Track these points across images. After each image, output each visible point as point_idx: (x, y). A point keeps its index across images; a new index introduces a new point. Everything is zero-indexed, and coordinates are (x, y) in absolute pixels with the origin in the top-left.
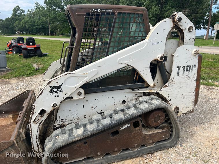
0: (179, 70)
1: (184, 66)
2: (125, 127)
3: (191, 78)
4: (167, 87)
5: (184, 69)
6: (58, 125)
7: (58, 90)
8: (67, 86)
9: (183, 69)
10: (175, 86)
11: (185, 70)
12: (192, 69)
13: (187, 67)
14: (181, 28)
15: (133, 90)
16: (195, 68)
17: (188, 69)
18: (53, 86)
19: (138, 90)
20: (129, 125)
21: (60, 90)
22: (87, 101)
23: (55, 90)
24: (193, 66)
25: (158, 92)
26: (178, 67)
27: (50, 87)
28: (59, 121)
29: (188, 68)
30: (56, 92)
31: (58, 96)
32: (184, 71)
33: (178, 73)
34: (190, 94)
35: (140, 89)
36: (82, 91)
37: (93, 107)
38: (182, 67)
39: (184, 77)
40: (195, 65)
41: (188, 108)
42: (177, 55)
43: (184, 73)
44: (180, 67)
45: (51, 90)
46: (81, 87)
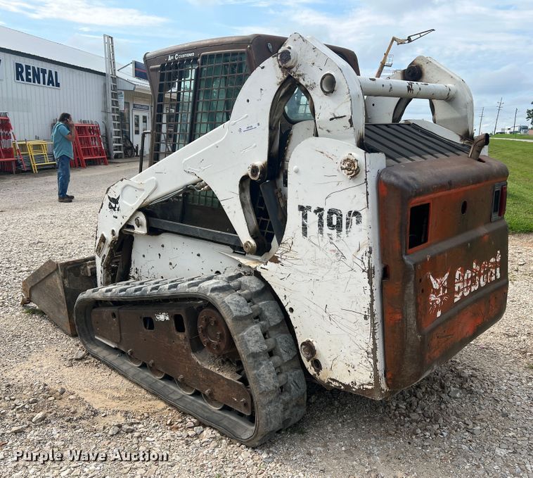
0: (305, 217)
1: (319, 210)
2: (162, 318)
3: (349, 255)
4: (279, 265)
5: (321, 217)
8: (124, 202)
9: (317, 218)
10: (300, 268)
11: (325, 223)
12: (348, 224)
13: (331, 212)
14: (301, 81)
15: (234, 252)
16: (358, 222)
17: (335, 223)
18: (111, 196)
19: (245, 255)
20: (167, 318)
21: (117, 206)
22: (162, 245)
23: (113, 205)
24: (350, 213)
25: (259, 269)
26: (301, 208)
27: (109, 198)
29: (334, 217)
30: (114, 209)
31: (116, 217)
32: (321, 225)
33: (305, 228)
34: (352, 317)
36: (142, 218)
37: (171, 264)
38: (313, 210)
39: (322, 245)
40: (356, 213)
41: (351, 370)
42: (295, 167)
43: (322, 234)
44: (309, 208)
45: (110, 204)
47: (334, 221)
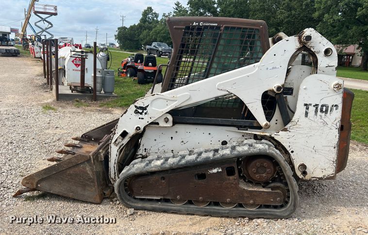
0: (307, 109)
1: (317, 105)
2: (215, 171)
3: (330, 124)
4: (288, 132)
5: (317, 108)
6: (141, 154)
7: (143, 112)
8: (153, 108)
9: (314, 108)
10: (300, 132)
11: (319, 110)
12: (331, 110)
13: (323, 106)
14: (312, 49)
15: (238, 129)
16: (336, 109)
17: (324, 110)
18: (138, 106)
19: (247, 130)
20: (220, 170)
21: (145, 111)
22: (176, 132)
23: (140, 111)
24: (333, 106)
25: (272, 136)
26: (306, 105)
27: (136, 106)
28: (141, 150)
29: (324, 108)
30: (141, 114)
31: (142, 119)
32: (316, 111)
33: (307, 114)
34: (328, 149)
35: (248, 130)
36: (170, 117)
37: (183, 142)
38: (312, 105)
39: (316, 120)
40: (336, 106)
41: (323, 170)
42: (304, 87)
43: (316, 115)
44: (311, 105)
45: (136, 110)
46: (169, 113)
47: (324, 109)
